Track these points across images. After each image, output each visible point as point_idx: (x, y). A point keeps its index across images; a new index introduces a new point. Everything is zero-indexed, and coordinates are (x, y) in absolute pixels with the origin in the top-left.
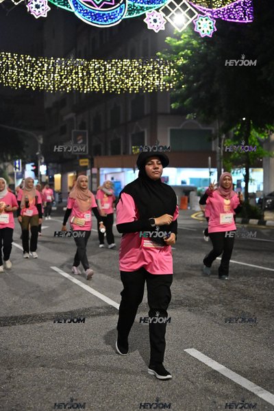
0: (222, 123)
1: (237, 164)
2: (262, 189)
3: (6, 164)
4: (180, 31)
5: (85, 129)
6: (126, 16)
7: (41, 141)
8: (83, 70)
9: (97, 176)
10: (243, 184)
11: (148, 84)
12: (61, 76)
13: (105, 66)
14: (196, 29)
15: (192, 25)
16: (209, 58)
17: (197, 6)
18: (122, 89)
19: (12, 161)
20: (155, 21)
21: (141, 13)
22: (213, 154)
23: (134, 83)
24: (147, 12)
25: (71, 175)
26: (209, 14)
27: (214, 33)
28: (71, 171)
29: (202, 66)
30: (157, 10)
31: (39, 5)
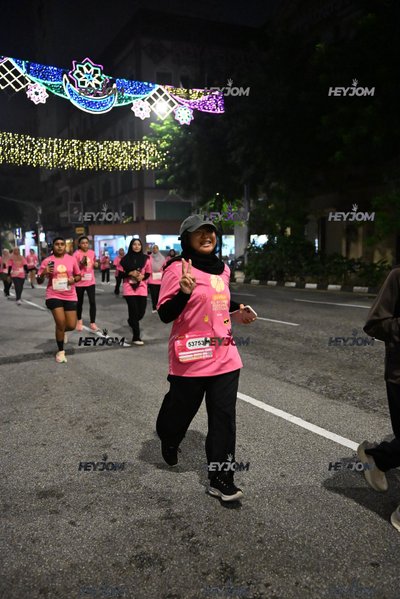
0: (200, 198)
2: (233, 253)
3: (7, 232)
4: (163, 118)
5: (79, 201)
6: (116, 104)
7: (40, 212)
8: (78, 149)
9: (92, 242)
11: (136, 163)
12: (59, 155)
13: (97, 146)
14: (177, 118)
15: (173, 114)
16: (188, 142)
17: (177, 97)
18: (113, 167)
19: (13, 229)
20: (141, 109)
21: (129, 102)
23: (123, 162)
24: (134, 101)
25: (68, 241)
26: (187, 105)
28: (68, 238)
29: (181, 149)
30: (143, 100)
31: (38, 92)
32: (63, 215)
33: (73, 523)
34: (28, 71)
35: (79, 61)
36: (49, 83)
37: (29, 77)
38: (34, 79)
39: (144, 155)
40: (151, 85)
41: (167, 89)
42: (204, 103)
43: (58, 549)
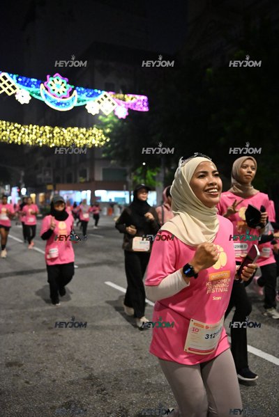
4: (107, 114)
6: (76, 104)
7: (23, 174)
15: (114, 111)
17: (117, 100)
20: (93, 108)
21: (84, 103)
22: (126, 183)
24: (87, 103)
25: (41, 195)
26: (124, 105)
27: (127, 116)
28: (41, 192)
31: (23, 95)
32: (39, 176)
33: (27, 382)
34: (18, 82)
35: (52, 76)
36: (31, 89)
37: (17, 86)
38: (21, 86)
39: (95, 138)
40: (99, 92)
41: (110, 95)
42: (135, 104)
43: (16, 398)
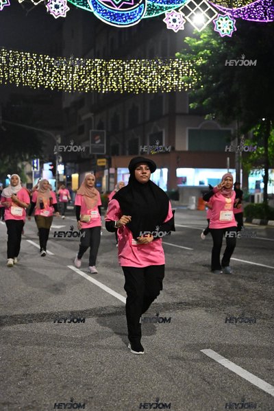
0: (241, 124)
1: (256, 164)
3: (25, 163)
4: (200, 31)
5: (103, 129)
6: (145, 16)
7: (59, 141)
8: (101, 70)
9: (115, 176)
10: (262, 185)
11: (166, 84)
12: (80, 76)
13: (123, 66)
14: (216, 29)
17: (217, 5)
18: (140, 89)
19: (30, 160)
20: (174, 21)
21: (161, 13)
22: (232, 155)
23: (152, 83)
24: (166, 12)
26: (229, 14)
27: (234, 33)
29: (221, 66)
30: (177, 10)
31: (58, 5)
39: (177, 75)
42: (250, 11)
